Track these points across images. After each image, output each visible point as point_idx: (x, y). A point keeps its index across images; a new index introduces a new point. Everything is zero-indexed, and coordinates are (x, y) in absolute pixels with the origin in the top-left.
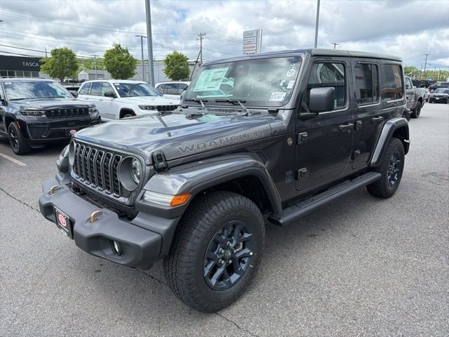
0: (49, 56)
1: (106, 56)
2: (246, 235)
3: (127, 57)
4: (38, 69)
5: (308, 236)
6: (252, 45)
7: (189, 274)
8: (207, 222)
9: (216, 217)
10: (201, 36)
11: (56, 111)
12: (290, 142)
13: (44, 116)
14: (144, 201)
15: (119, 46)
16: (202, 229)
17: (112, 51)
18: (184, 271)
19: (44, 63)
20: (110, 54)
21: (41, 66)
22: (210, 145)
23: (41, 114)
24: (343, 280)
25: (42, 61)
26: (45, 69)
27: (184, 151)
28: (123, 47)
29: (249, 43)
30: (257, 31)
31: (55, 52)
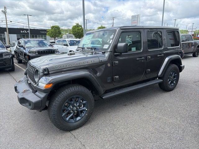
0: (50, 29)
1: (73, 28)
2: (84, 102)
3: (81, 29)
4: (46, 34)
5: (123, 105)
6: (135, 22)
7: (54, 114)
8: (62, 95)
9: (66, 94)
10: (113, 19)
11: (42, 52)
12: (109, 65)
13: (37, 53)
14: (38, 86)
15: (78, 24)
16: (60, 98)
17: (75, 26)
18: (52, 113)
19: (48, 32)
20: (74, 28)
21: (47, 33)
22: (69, 66)
23: (36, 53)
24: (127, 124)
25: (48, 31)
26: (49, 34)
27: (56, 68)
28: (80, 24)
29: (134, 20)
30: (138, 15)
31: (53, 27)
